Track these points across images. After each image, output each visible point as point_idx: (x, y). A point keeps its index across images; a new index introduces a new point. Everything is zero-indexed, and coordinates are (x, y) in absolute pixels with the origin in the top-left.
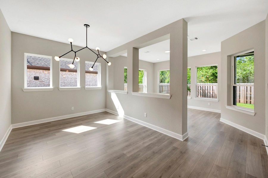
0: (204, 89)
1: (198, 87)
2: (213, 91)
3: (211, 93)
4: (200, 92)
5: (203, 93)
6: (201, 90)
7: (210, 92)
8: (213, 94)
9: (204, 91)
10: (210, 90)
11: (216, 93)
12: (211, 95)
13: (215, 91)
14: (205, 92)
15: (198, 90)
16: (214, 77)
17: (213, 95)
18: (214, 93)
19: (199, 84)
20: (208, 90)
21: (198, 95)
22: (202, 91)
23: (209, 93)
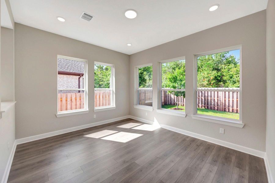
0: (206, 95)
1: (199, 93)
2: (219, 99)
3: (216, 101)
4: (202, 99)
5: (205, 101)
6: (202, 96)
7: (214, 99)
8: (219, 102)
9: (206, 98)
10: (214, 97)
11: (222, 101)
12: (215, 103)
13: (221, 98)
14: (208, 99)
15: (199, 96)
16: (216, 80)
17: (219, 104)
18: (220, 100)
19: (200, 89)
20: (211, 97)
21: (199, 104)
22: (203, 98)
23: (212, 101)
